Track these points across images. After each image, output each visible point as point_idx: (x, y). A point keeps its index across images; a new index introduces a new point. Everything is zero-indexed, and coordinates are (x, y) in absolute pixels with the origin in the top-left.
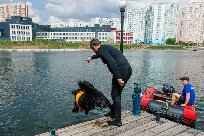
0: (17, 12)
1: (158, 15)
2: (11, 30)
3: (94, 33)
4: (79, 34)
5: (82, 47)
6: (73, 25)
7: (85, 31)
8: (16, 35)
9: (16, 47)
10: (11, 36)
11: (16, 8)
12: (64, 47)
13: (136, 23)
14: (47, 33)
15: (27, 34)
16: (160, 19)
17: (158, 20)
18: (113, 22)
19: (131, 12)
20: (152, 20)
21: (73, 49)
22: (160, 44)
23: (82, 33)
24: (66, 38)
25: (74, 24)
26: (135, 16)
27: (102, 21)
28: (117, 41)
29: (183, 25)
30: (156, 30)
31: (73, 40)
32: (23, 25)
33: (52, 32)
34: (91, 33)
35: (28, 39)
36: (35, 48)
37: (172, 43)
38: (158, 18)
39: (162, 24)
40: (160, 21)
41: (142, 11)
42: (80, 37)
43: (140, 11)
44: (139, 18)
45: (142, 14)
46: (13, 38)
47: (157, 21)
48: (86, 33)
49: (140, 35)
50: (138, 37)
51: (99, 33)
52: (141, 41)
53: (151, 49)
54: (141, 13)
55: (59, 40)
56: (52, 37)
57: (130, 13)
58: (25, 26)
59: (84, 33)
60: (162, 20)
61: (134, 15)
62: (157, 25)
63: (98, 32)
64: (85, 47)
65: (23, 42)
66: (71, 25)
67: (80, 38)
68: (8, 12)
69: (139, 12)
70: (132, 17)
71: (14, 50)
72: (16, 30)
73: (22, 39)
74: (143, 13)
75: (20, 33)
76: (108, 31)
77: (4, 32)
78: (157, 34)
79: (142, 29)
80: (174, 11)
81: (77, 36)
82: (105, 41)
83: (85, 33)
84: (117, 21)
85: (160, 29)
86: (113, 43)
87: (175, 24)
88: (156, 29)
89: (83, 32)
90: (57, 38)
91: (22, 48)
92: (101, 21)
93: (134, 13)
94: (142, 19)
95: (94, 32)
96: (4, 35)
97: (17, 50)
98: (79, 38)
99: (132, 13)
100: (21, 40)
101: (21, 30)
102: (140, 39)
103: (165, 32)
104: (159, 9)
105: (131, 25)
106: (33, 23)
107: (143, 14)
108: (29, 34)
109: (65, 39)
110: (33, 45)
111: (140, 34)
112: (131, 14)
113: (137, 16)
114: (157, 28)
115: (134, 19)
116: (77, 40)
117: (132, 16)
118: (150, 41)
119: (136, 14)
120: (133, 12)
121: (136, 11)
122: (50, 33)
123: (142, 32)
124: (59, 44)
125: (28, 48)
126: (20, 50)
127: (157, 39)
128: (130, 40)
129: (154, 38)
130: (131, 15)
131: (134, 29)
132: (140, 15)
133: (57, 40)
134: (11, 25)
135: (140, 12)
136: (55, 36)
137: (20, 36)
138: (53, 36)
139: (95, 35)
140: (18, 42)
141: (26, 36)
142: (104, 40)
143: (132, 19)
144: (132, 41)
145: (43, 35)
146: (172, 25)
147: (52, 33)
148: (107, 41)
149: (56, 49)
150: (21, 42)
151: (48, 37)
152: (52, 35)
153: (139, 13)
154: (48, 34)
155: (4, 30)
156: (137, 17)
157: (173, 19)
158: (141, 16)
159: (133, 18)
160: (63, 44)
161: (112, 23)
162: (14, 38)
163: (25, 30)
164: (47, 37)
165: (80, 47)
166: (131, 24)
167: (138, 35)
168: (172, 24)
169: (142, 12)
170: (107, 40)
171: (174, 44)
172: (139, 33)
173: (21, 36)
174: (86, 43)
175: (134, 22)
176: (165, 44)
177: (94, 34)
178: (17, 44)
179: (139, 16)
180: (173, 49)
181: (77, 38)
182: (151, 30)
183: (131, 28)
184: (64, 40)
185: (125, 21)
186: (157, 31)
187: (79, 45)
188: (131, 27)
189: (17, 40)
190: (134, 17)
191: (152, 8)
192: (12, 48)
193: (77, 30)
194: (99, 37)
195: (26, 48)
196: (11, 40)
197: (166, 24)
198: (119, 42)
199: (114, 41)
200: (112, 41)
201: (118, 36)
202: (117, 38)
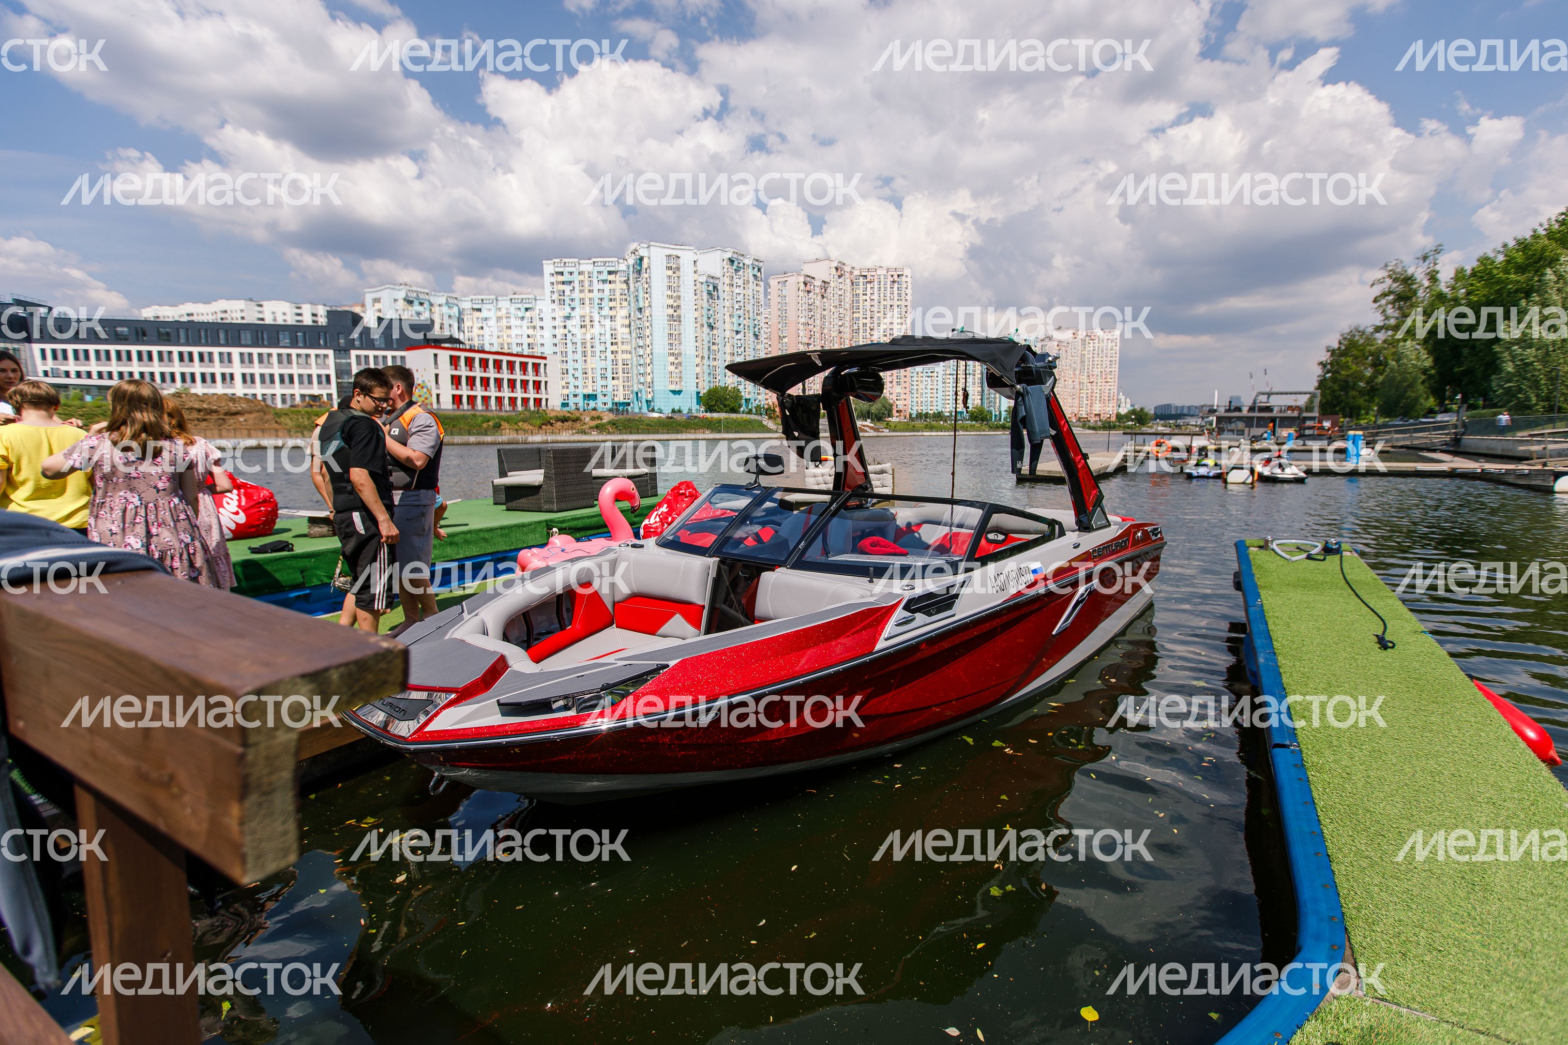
1: (669, 293)
3: (326, 356)
4: (236, 358)
7: (275, 344)
13: (587, 322)
16: (679, 307)
17: (671, 311)
19: (562, 273)
20: (647, 313)
22: (685, 411)
23: (255, 351)
26: (581, 291)
28: (457, 399)
29: (785, 340)
30: (667, 351)
31: (198, 389)
33: (43, 341)
34: (313, 352)
37: (725, 406)
38: (671, 302)
39: (689, 329)
40: (679, 316)
41: (610, 273)
42: (244, 375)
43: (600, 272)
44: (597, 301)
45: (607, 287)
47: (666, 318)
48: (279, 355)
49: (610, 376)
50: (604, 383)
51: (358, 357)
52: (616, 400)
53: (613, 433)
54: (604, 281)
56: (46, 373)
57: (561, 278)
59: (270, 355)
60: (689, 314)
61: (576, 284)
62: (667, 331)
63: (354, 353)
67: (244, 381)
69: (595, 274)
70: (567, 293)
74: (614, 282)
76: (408, 349)
78: (672, 368)
79: (614, 348)
80: (740, 282)
81: (227, 371)
83: (275, 351)
85: (682, 347)
87: (751, 335)
88: (667, 347)
89: (265, 351)
92: (416, 304)
93: (576, 278)
94: (612, 304)
95: (330, 352)
98: (238, 378)
99: (567, 277)
102: (610, 389)
103: (715, 363)
104: (669, 268)
105: (566, 331)
107: (612, 286)
111: (609, 371)
112: (563, 283)
113: (590, 291)
114: (671, 344)
115: (577, 305)
116: (231, 391)
117: (567, 288)
118: (650, 397)
119: (587, 284)
120: (571, 273)
121: (583, 268)
122: (34, 349)
123: (615, 362)
127: (675, 392)
129: (662, 385)
130: (562, 288)
131: (579, 345)
132: (601, 286)
133: (70, 386)
135: (602, 277)
138: (52, 368)
139: (336, 364)
143: (567, 301)
144: (542, 396)
146: (739, 337)
147: (49, 347)
153: (595, 281)
156: (591, 295)
157: (741, 312)
158: (607, 292)
159: (572, 300)
161: (477, 315)
167: (599, 372)
168: (737, 332)
169: (611, 277)
171: (734, 410)
172: (603, 364)
175: (578, 318)
176: (699, 411)
177: (331, 361)
179: (596, 291)
180: (720, 432)
181: (227, 378)
182: (648, 351)
183: (568, 341)
186: (672, 359)
188: (569, 336)
190: (577, 295)
191: (641, 259)
193: (222, 336)
197: (715, 331)
198: (472, 399)
199: (438, 395)
200: (427, 395)
201: (463, 372)
202: (456, 381)
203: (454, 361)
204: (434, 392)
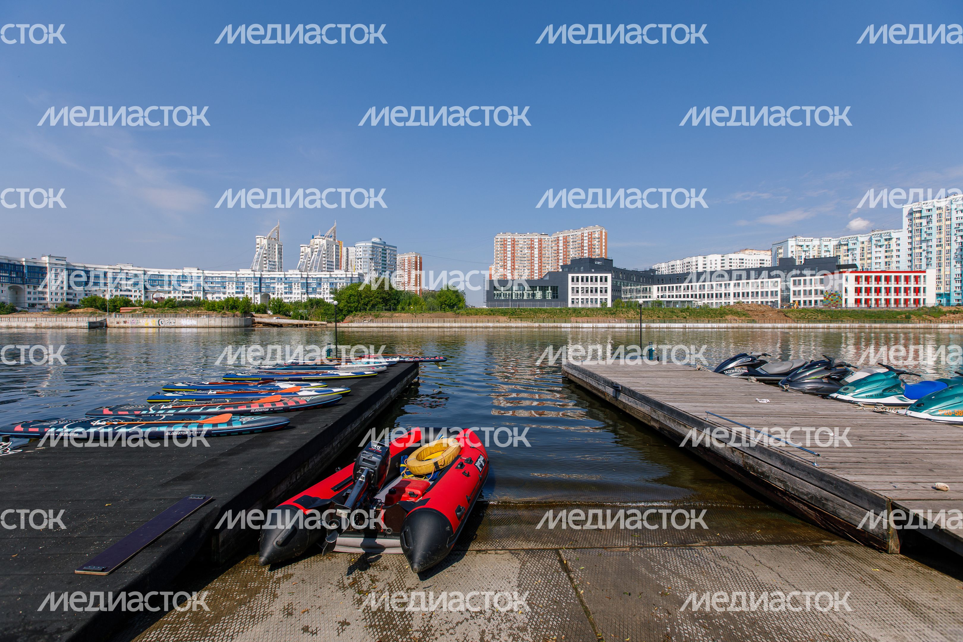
0: (583, 246)
2: (570, 285)
3: (776, 282)
4: (732, 286)
5: (736, 318)
6: (719, 262)
8: (580, 296)
9: (579, 319)
10: (570, 297)
11: (583, 240)
12: (685, 318)
14: (646, 288)
15: (601, 291)
18: (851, 246)
19: (920, 212)
21: (709, 323)
24: (694, 296)
25: (722, 260)
26: (939, 221)
27: (807, 246)
28: (858, 301)
31: (714, 300)
32: (594, 275)
33: (659, 284)
35: (604, 303)
36: (618, 322)
42: (734, 294)
43: (958, 205)
44: (955, 226)
46: (573, 302)
51: (794, 281)
55: (676, 302)
56: (658, 297)
57: (917, 215)
58: (599, 275)
61: (934, 218)
63: (792, 279)
64: (743, 318)
65: (592, 310)
66: (713, 262)
67: (735, 296)
68: (566, 248)
69: (954, 207)
71: (574, 325)
72: (580, 285)
73: (592, 302)
75: (587, 291)
77: (557, 291)
81: (727, 292)
82: (816, 302)
84: (863, 243)
86: (844, 306)
90: (673, 297)
91: (590, 322)
92: (805, 247)
93: (934, 213)
96: (557, 297)
97: (581, 325)
98: (732, 295)
99: (925, 213)
100: (589, 305)
101: (589, 285)
105: (921, 251)
106: (615, 268)
108: (606, 291)
109: (692, 299)
110: (612, 314)
113: (947, 220)
115: (934, 231)
116: (727, 301)
119: (944, 216)
120: (929, 210)
121: (940, 205)
122: (655, 288)
124: (673, 312)
125: (601, 323)
126: (585, 325)
128: (912, 296)
130: (918, 221)
132: (960, 215)
133: (671, 301)
134: (570, 276)
135: (960, 208)
136: (667, 293)
137: (587, 297)
138: (660, 294)
139: (782, 286)
140: (582, 309)
141: (599, 296)
142: (813, 298)
144: (921, 296)
145: (638, 291)
147: (660, 286)
148: (821, 301)
149: (664, 323)
150: (589, 309)
151: (650, 297)
152: (658, 290)
154: (650, 288)
155: (557, 287)
156: (948, 222)
159: (929, 228)
160: (682, 311)
161: (845, 248)
162: (575, 301)
163: (599, 285)
164: (646, 297)
165: (729, 317)
166: (924, 245)
170: (823, 298)
173: (590, 296)
174: (748, 308)
177: (779, 284)
178: (580, 313)
181: (727, 295)
183: (923, 257)
184: (688, 301)
185: (898, 239)
187: (727, 314)
188: (924, 254)
189: (580, 305)
190: (934, 224)
192: (570, 322)
194: (794, 291)
195: (599, 322)
196: (570, 305)
198: (867, 301)
199: (846, 300)
200: (839, 300)
201: (863, 285)
202: (858, 291)
203: (857, 279)
204: (844, 298)
